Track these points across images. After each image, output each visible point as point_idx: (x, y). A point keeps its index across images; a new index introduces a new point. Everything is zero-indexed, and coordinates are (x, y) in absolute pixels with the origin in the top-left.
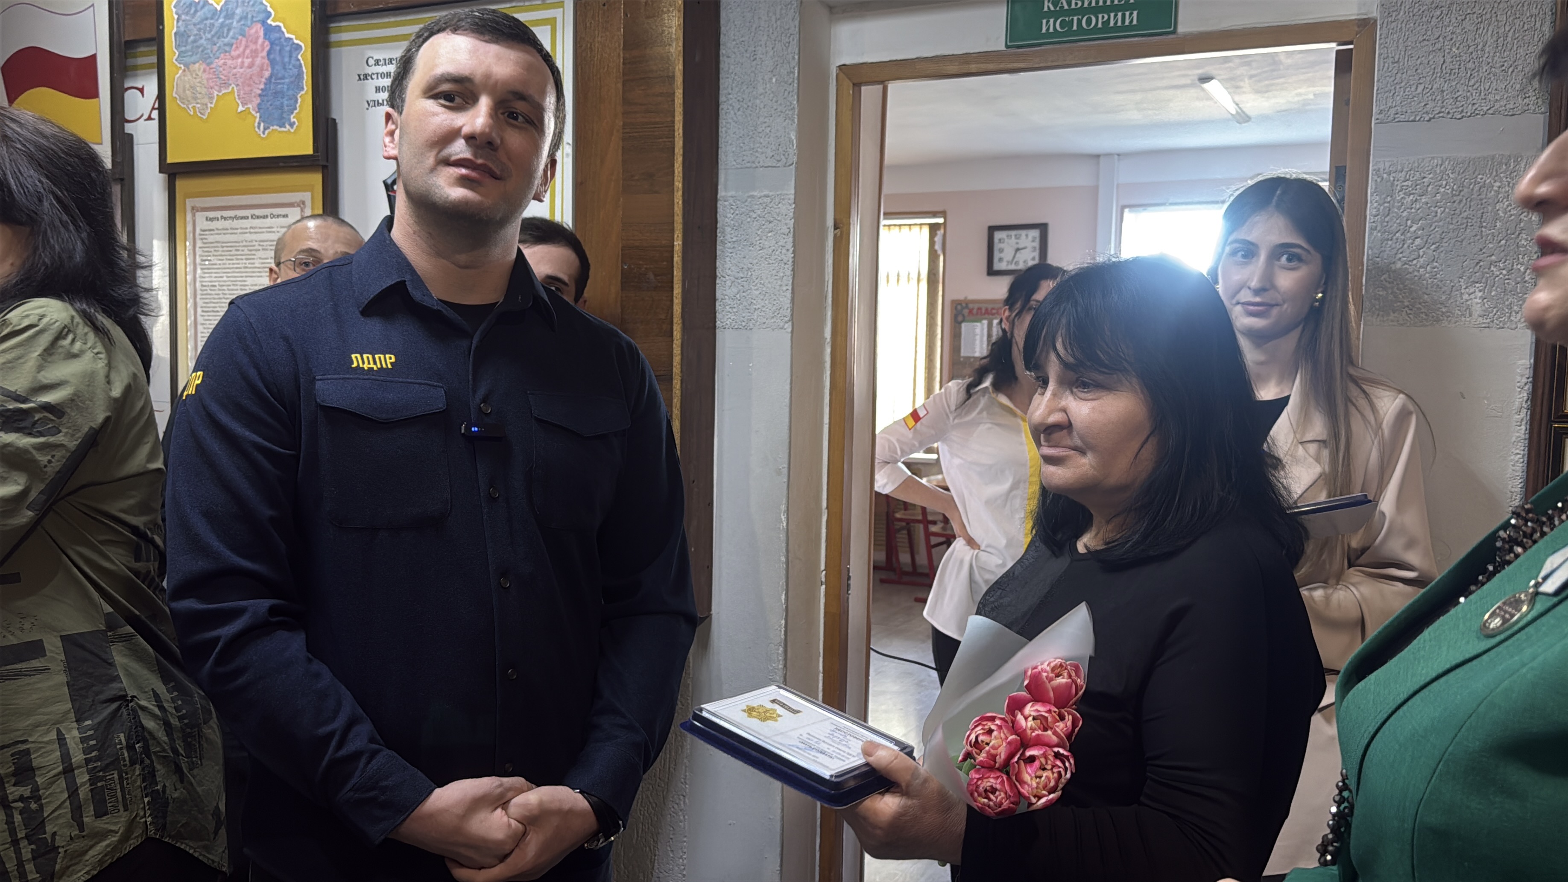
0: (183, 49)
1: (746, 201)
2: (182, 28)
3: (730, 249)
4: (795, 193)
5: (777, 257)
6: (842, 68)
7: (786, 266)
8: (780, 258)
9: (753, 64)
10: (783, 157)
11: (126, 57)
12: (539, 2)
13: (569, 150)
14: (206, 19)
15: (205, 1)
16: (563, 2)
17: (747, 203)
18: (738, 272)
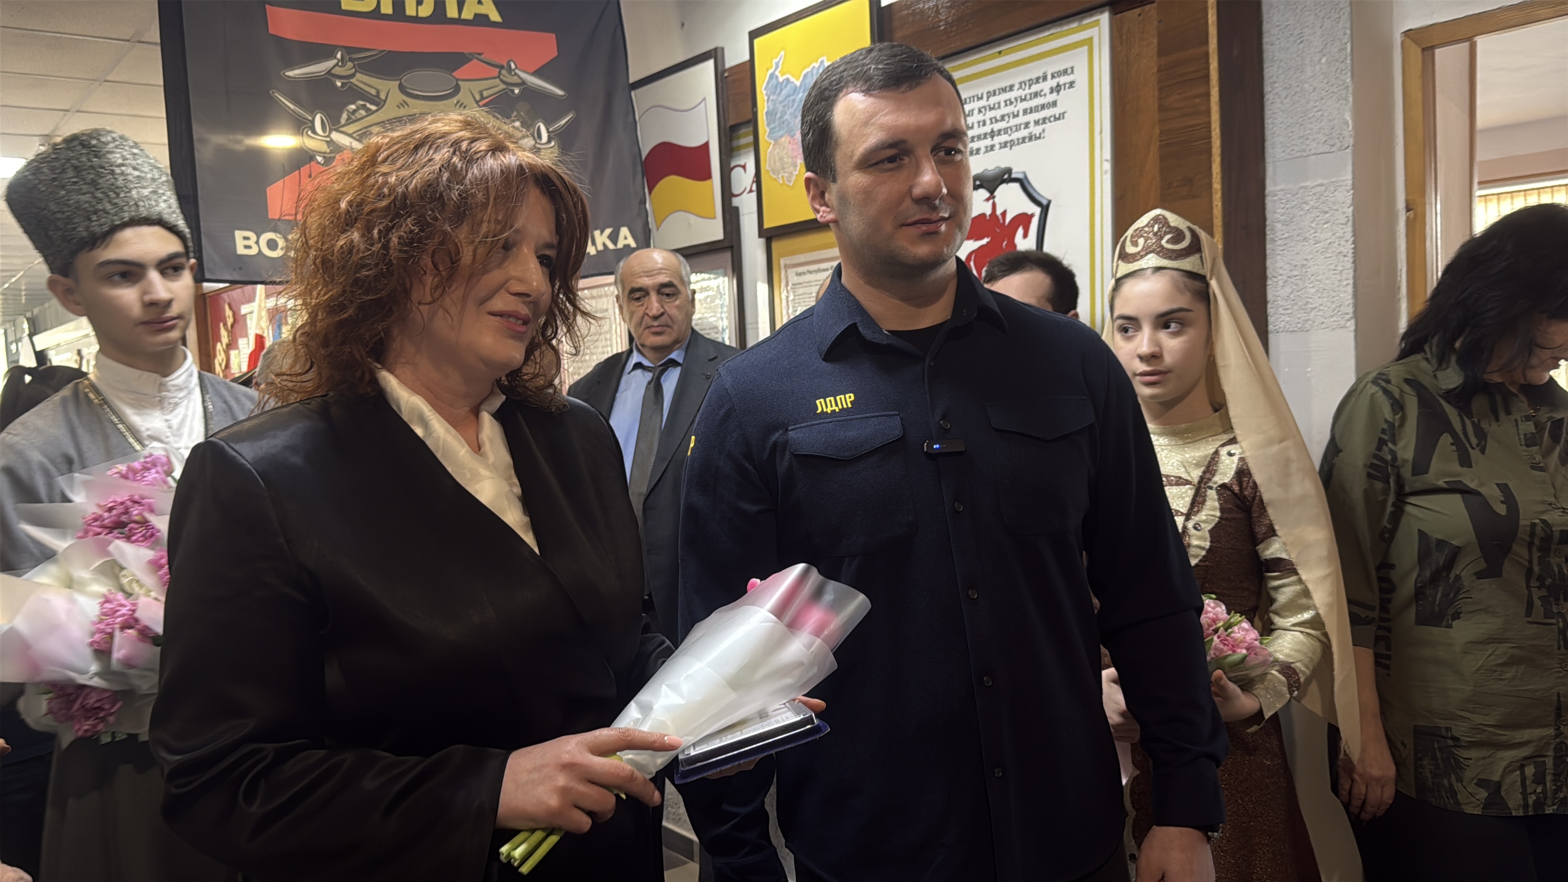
0: (772, 126)
1: (1297, 194)
2: (771, 108)
3: (1280, 246)
4: (1353, 178)
5: (1334, 249)
6: (1408, 33)
7: (1346, 259)
8: (1338, 251)
9: (1301, 45)
10: (1337, 141)
11: (731, 139)
12: (1075, 25)
13: (1108, 166)
14: (789, 96)
15: (788, 80)
16: (1098, 20)
17: (1299, 196)
18: (1291, 271)
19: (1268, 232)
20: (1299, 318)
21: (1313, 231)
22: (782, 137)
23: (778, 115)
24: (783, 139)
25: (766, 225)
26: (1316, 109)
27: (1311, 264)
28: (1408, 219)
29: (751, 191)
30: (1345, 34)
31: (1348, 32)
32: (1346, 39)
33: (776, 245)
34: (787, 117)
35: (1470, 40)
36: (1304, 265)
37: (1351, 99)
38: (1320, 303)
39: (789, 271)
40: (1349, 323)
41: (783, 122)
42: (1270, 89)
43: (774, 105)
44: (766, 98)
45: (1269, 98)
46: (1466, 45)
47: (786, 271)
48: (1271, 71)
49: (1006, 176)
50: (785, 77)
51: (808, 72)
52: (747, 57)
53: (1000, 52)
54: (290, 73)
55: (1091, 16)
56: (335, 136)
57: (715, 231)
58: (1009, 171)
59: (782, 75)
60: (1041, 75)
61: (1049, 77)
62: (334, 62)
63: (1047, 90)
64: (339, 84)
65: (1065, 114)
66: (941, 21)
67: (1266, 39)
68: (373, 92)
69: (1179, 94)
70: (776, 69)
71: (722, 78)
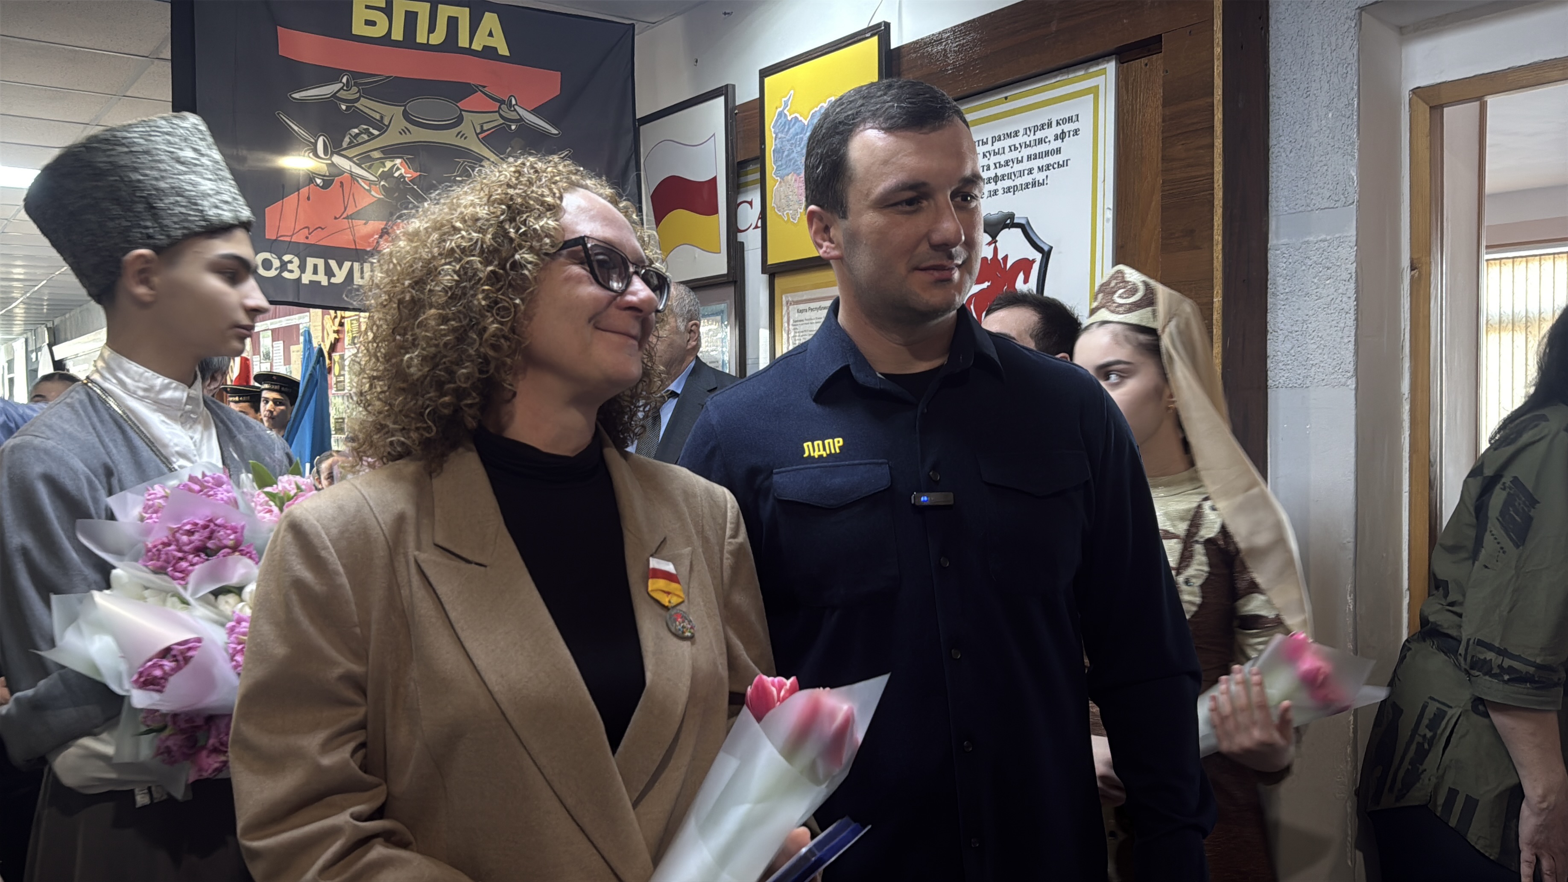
0: (780, 163)
1: (1299, 248)
2: (779, 146)
3: (1282, 300)
4: (1357, 235)
5: (1336, 306)
6: (1416, 91)
7: (1348, 315)
8: (1341, 307)
9: (1306, 101)
10: (1342, 196)
11: (739, 176)
12: (1082, 73)
13: (1109, 215)
14: (797, 134)
15: (796, 118)
16: (1105, 68)
17: (1300, 251)
18: (1292, 326)
19: (1269, 286)
20: (1299, 374)
21: (1314, 287)
22: (788, 175)
23: (786, 153)
24: (790, 177)
25: (771, 261)
26: (1322, 164)
27: (1313, 319)
28: (1412, 277)
29: (756, 227)
30: (1352, 89)
31: (1356, 87)
32: (1354, 94)
33: (779, 282)
34: (794, 155)
35: (1480, 99)
36: (1304, 321)
37: (1356, 155)
38: (1321, 359)
39: (791, 307)
40: (1349, 382)
41: (790, 160)
42: (1275, 143)
43: (782, 142)
44: (774, 135)
45: (1274, 151)
46: (1478, 103)
47: (788, 309)
48: (1277, 125)
49: (1008, 221)
50: (793, 116)
51: (816, 111)
52: (757, 95)
53: (1006, 98)
54: (296, 96)
55: (1098, 64)
56: (336, 159)
57: (718, 265)
58: (1011, 216)
59: (790, 115)
60: (1046, 122)
61: (1054, 124)
62: (341, 85)
63: (1051, 138)
64: (344, 107)
65: (1069, 161)
66: (949, 65)
67: (1272, 92)
68: (378, 117)
69: (1183, 144)
70: (784, 109)
71: (732, 114)
